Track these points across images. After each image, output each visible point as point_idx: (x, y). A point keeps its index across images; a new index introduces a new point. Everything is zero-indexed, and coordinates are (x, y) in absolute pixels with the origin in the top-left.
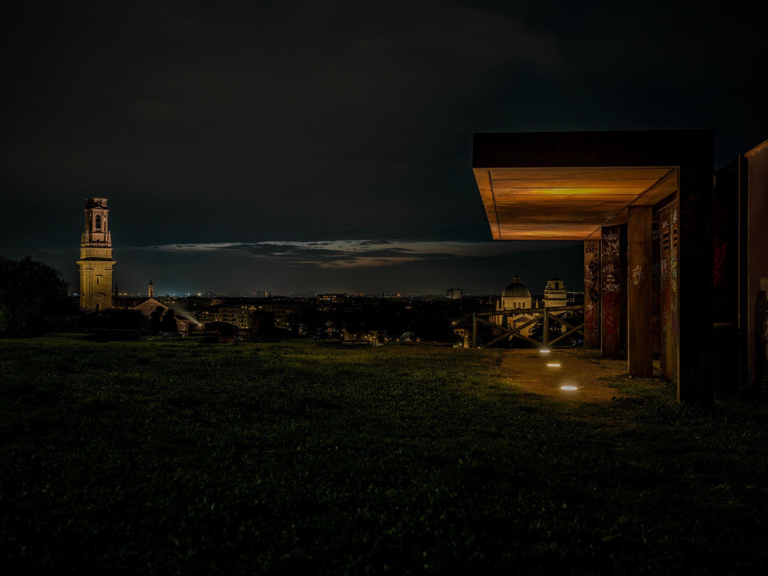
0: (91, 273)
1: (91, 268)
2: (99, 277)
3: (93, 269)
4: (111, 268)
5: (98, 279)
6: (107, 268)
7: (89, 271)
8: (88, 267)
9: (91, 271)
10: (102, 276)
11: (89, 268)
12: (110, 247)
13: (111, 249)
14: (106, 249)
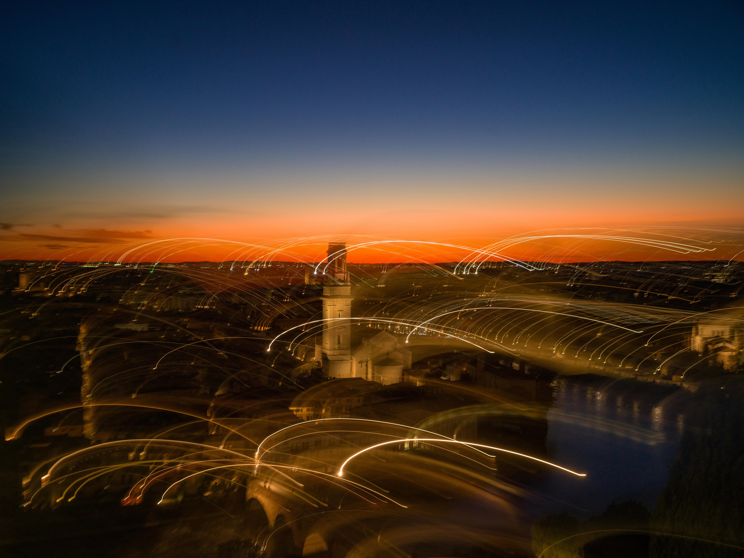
0: (334, 309)
1: (334, 304)
2: (341, 312)
3: (336, 305)
4: (350, 304)
5: (339, 314)
6: (347, 304)
7: (332, 307)
8: (332, 303)
9: (335, 306)
10: (342, 311)
11: (333, 305)
12: (349, 286)
13: (350, 287)
14: (346, 287)
